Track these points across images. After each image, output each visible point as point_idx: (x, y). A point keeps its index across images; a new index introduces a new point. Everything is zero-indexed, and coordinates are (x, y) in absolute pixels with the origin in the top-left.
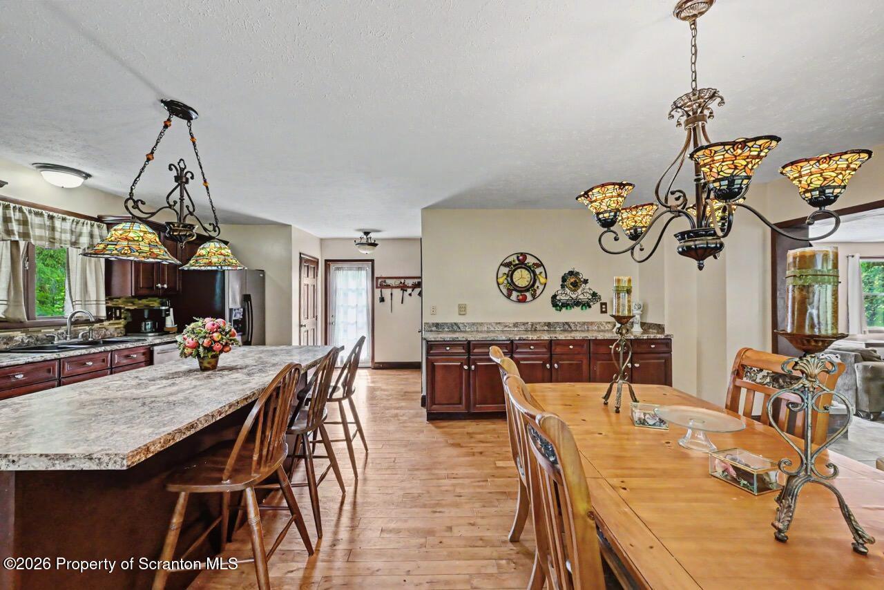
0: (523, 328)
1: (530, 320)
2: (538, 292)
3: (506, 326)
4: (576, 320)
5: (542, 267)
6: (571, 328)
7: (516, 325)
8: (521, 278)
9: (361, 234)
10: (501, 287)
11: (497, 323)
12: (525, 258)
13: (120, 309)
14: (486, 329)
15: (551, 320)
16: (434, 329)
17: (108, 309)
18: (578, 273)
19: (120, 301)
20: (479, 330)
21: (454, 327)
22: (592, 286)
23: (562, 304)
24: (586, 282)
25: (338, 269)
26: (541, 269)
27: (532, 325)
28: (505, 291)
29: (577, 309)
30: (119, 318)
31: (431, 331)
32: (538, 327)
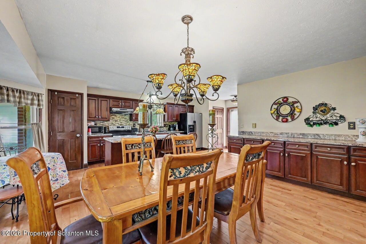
0: (286, 136)
1: (290, 132)
2: (296, 117)
3: (276, 134)
4: (325, 133)
5: (299, 103)
6: (320, 137)
7: (281, 134)
8: (285, 110)
9: (234, 97)
10: (273, 115)
11: (271, 133)
12: (288, 99)
13: (167, 124)
14: (265, 135)
15: (305, 132)
16: (242, 133)
17: (165, 124)
18: (326, 104)
19: (167, 123)
20: (262, 135)
21: (251, 133)
22: (339, 111)
23: (314, 123)
24: (334, 109)
25: (232, 111)
26: (298, 104)
27: (292, 135)
28: (275, 117)
29: (327, 126)
30: (167, 127)
31: (241, 134)
32: (296, 136)
